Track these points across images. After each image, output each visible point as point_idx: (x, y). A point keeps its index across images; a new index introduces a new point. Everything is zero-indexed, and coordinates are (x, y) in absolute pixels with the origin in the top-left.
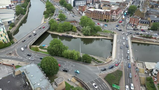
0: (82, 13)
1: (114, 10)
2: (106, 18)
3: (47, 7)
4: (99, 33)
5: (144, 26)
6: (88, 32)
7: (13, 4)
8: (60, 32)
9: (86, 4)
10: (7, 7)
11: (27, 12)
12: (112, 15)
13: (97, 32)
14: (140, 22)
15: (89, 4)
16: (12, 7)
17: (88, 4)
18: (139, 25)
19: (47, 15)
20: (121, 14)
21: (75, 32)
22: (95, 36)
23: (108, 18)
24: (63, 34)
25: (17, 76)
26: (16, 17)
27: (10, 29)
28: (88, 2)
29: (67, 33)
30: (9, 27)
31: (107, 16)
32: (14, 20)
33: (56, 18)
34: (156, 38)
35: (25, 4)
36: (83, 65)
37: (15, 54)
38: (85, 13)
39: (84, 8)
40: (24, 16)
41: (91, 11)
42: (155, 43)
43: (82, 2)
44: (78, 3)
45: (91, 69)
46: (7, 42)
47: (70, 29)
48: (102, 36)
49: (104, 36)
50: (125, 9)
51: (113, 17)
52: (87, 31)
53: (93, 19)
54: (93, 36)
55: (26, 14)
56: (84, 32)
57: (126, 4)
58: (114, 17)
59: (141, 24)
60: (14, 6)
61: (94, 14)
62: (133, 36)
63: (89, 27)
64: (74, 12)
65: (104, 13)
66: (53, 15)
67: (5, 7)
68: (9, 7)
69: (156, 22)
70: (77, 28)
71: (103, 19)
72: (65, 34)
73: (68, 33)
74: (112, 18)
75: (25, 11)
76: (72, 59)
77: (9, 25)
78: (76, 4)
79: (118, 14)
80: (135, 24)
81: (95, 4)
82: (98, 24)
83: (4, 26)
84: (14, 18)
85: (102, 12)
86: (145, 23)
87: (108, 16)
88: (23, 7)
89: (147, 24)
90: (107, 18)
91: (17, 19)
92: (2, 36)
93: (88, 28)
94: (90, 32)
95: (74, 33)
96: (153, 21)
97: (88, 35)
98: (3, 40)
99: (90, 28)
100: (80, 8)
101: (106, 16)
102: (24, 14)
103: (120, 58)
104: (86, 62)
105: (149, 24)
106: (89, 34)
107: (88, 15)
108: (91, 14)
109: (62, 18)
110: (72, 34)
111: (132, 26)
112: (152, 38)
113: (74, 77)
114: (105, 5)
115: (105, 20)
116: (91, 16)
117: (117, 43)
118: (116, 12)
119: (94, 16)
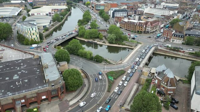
0: (117, 23)
1: (149, 22)
2: (139, 29)
3: (84, 16)
4: (124, 42)
5: (177, 39)
6: (113, 40)
7: (53, 12)
8: (86, 38)
9: (126, 16)
10: (46, 14)
11: (64, 20)
12: (146, 27)
13: (123, 41)
14: (173, 35)
15: (131, 16)
16: (51, 15)
17: (129, 16)
18: (172, 38)
19: (80, 23)
20: (159, 27)
21: (101, 39)
22: (119, 44)
23: (141, 29)
24: (89, 40)
25: (36, 59)
26: (52, 23)
27: (43, 32)
28: (129, 14)
29: (93, 40)
30: (43, 31)
31: (141, 27)
32: (49, 25)
34: (185, 52)
35: (65, 12)
36: (94, 63)
37: (41, 49)
38: (119, 23)
39: (121, 19)
41: (125, 22)
42: (181, 56)
43: (122, 14)
44: (117, 14)
45: (99, 67)
46: (37, 40)
47: (96, 36)
48: (127, 45)
49: (129, 46)
50: (168, 23)
51: (147, 28)
52: (112, 38)
53: (126, 30)
54: (118, 45)
55: (62, 22)
56: (108, 39)
57: (171, 17)
58: (149, 29)
59: (175, 38)
60: (53, 14)
61: (128, 25)
62: (158, 48)
64: (110, 23)
65: (137, 24)
66: (86, 24)
67: (45, 14)
68: (49, 15)
69: (191, 36)
70: (104, 36)
71: (136, 30)
72: (91, 40)
73: (94, 40)
74: (147, 30)
75: (62, 19)
76: (85, 58)
77: (43, 29)
79: (154, 27)
80: (168, 37)
81: (135, 15)
82: (129, 35)
83: (36, 26)
84: (49, 24)
85: (136, 23)
86: (179, 37)
87: (142, 27)
88: (61, 15)
89: (181, 37)
90: (140, 29)
91: (53, 25)
92: (33, 35)
93: (113, 36)
94: (114, 40)
95: (99, 40)
96: (188, 35)
97: (112, 43)
98: (34, 38)
99: (115, 37)
100: (116, 19)
101: (140, 27)
102: (60, 22)
103: (130, 62)
104: (96, 61)
105: (183, 37)
106: (114, 42)
107: (122, 25)
108: (125, 25)
109: (94, 26)
110: (98, 41)
111: (166, 39)
112: (180, 51)
113: (81, 69)
115: (138, 31)
116: (125, 26)
117: (137, 51)
118: (151, 23)
119: (128, 27)
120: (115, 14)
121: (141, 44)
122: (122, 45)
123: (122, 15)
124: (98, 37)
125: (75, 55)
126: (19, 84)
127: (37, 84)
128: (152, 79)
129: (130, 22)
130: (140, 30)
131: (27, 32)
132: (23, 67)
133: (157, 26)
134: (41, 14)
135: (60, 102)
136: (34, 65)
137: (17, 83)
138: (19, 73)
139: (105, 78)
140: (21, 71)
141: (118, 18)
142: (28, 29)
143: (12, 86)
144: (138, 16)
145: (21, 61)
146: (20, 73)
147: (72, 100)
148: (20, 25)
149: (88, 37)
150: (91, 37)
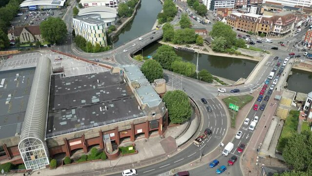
0: (222, 19)
1: (279, 17)
2: (262, 29)
3: (165, 7)
4: (239, 50)
6: (221, 46)
7: (116, 1)
8: (176, 43)
9: (233, 7)
10: (106, 4)
11: (133, 14)
12: (274, 25)
13: (236, 49)
15: (241, 7)
16: (113, 6)
17: (238, 7)
19: (161, 19)
20: (295, 26)
21: (201, 45)
22: (231, 53)
23: (266, 29)
24: (181, 46)
25: (115, 74)
26: (118, 19)
27: (108, 33)
28: (238, 4)
29: (187, 46)
31: (265, 26)
33: (175, 24)
36: (198, 83)
37: (113, 60)
38: (226, 19)
39: (227, 12)
40: (129, 19)
41: (238, 17)
43: (226, 3)
44: (219, 3)
45: (207, 89)
46: (104, 46)
47: (192, 40)
48: (244, 55)
49: (247, 56)
51: (275, 28)
52: (219, 44)
53: (238, 30)
54: (229, 54)
55: (132, 17)
56: (214, 45)
58: (278, 29)
60: (116, 5)
61: (241, 22)
63: (224, 38)
65: (259, 20)
66: (171, 20)
67: (105, 5)
68: (110, 5)
70: (205, 40)
71: (256, 31)
72: (183, 47)
73: (189, 47)
74: (274, 31)
75: (131, 12)
76: (184, 74)
77: (108, 28)
78: (215, 6)
79: (288, 25)
81: (250, 6)
83: (103, 23)
84: (114, 20)
85: (256, 18)
87: (267, 26)
88: (129, 6)
90: (264, 29)
91: (119, 22)
92: (99, 37)
93: (222, 40)
94: (223, 47)
95: (197, 47)
97: (220, 51)
98: (100, 42)
99: (225, 41)
100: (220, 12)
101: (263, 25)
102: (129, 16)
103: (258, 83)
104: (202, 80)
106: (223, 50)
107: (231, 22)
108: (236, 21)
109: (185, 23)
110: (195, 48)
111: (309, 46)
114: (272, 10)
115: (260, 33)
116: (235, 25)
117: (265, 65)
118: (284, 20)
119: (241, 26)
120: (215, 3)
121: (268, 53)
122: (237, 54)
123: (226, 5)
124: (194, 42)
125: (166, 69)
126: (104, 110)
127: (130, 112)
128: (300, 110)
129: (246, 17)
130: (263, 31)
131: (91, 32)
132: (100, 85)
133: (291, 24)
134: (99, 4)
135: (163, 139)
136: (115, 83)
137: (101, 108)
138: (97, 94)
139: (222, 107)
140: (100, 92)
141: (222, 10)
142: (92, 28)
143: (94, 113)
144: (256, 8)
145: (94, 76)
146: (99, 93)
147: (178, 137)
148: (80, 21)
149: (178, 41)
150: (183, 41)
